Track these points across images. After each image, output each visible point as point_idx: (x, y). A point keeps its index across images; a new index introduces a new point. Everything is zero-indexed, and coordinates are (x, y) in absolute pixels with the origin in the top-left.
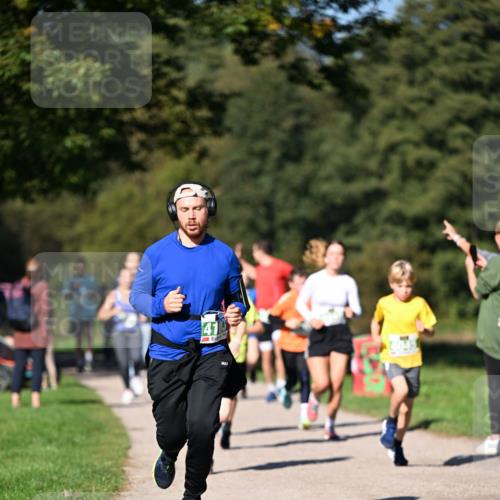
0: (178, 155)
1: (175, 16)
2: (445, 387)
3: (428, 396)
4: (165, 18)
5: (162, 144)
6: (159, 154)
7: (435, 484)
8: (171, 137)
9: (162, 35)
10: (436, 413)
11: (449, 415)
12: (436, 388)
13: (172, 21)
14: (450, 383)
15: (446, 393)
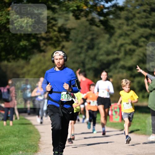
2: (138, 119)
8: (53, 42)
9: (50, 10)
13: (53, 6)
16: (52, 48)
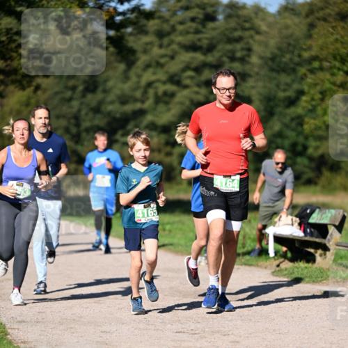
0: (23, 88)
1: (21, 5)
2: (180, 226)
3: (170, 231)
4: (15, 7)
5: (13, 82)
6: (11, 88)
7: (174, 283)
8: (19, 77)
9: (13, 17)
10: (175, 241)
11: (182, 242)
12: (175, 226)
13: (19, 9)
14: (183, 223)
15: (181, 230)
16: (17, 89)
